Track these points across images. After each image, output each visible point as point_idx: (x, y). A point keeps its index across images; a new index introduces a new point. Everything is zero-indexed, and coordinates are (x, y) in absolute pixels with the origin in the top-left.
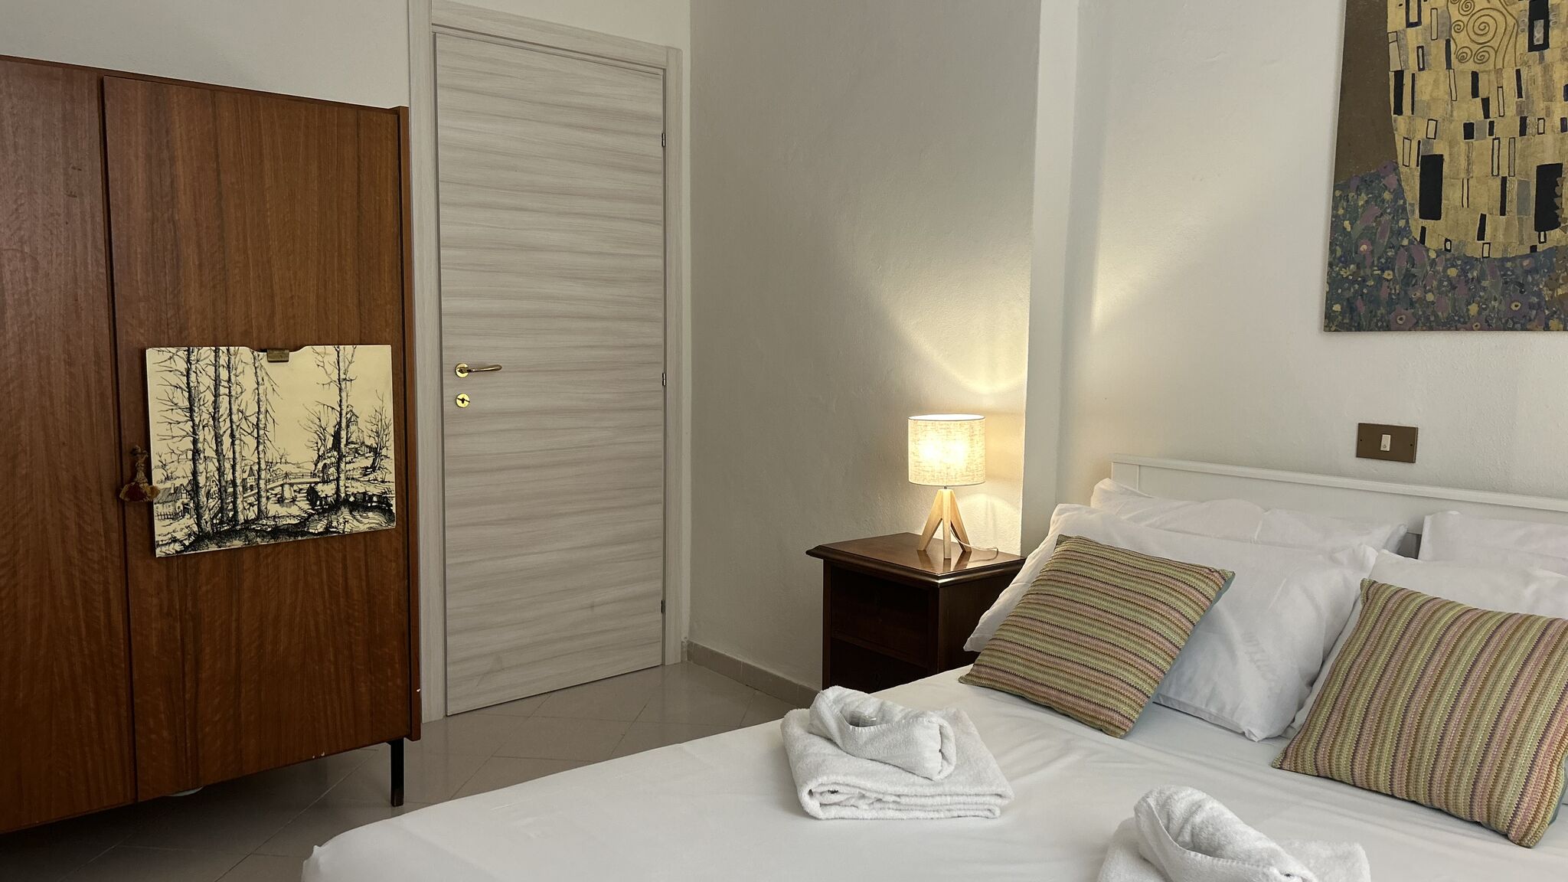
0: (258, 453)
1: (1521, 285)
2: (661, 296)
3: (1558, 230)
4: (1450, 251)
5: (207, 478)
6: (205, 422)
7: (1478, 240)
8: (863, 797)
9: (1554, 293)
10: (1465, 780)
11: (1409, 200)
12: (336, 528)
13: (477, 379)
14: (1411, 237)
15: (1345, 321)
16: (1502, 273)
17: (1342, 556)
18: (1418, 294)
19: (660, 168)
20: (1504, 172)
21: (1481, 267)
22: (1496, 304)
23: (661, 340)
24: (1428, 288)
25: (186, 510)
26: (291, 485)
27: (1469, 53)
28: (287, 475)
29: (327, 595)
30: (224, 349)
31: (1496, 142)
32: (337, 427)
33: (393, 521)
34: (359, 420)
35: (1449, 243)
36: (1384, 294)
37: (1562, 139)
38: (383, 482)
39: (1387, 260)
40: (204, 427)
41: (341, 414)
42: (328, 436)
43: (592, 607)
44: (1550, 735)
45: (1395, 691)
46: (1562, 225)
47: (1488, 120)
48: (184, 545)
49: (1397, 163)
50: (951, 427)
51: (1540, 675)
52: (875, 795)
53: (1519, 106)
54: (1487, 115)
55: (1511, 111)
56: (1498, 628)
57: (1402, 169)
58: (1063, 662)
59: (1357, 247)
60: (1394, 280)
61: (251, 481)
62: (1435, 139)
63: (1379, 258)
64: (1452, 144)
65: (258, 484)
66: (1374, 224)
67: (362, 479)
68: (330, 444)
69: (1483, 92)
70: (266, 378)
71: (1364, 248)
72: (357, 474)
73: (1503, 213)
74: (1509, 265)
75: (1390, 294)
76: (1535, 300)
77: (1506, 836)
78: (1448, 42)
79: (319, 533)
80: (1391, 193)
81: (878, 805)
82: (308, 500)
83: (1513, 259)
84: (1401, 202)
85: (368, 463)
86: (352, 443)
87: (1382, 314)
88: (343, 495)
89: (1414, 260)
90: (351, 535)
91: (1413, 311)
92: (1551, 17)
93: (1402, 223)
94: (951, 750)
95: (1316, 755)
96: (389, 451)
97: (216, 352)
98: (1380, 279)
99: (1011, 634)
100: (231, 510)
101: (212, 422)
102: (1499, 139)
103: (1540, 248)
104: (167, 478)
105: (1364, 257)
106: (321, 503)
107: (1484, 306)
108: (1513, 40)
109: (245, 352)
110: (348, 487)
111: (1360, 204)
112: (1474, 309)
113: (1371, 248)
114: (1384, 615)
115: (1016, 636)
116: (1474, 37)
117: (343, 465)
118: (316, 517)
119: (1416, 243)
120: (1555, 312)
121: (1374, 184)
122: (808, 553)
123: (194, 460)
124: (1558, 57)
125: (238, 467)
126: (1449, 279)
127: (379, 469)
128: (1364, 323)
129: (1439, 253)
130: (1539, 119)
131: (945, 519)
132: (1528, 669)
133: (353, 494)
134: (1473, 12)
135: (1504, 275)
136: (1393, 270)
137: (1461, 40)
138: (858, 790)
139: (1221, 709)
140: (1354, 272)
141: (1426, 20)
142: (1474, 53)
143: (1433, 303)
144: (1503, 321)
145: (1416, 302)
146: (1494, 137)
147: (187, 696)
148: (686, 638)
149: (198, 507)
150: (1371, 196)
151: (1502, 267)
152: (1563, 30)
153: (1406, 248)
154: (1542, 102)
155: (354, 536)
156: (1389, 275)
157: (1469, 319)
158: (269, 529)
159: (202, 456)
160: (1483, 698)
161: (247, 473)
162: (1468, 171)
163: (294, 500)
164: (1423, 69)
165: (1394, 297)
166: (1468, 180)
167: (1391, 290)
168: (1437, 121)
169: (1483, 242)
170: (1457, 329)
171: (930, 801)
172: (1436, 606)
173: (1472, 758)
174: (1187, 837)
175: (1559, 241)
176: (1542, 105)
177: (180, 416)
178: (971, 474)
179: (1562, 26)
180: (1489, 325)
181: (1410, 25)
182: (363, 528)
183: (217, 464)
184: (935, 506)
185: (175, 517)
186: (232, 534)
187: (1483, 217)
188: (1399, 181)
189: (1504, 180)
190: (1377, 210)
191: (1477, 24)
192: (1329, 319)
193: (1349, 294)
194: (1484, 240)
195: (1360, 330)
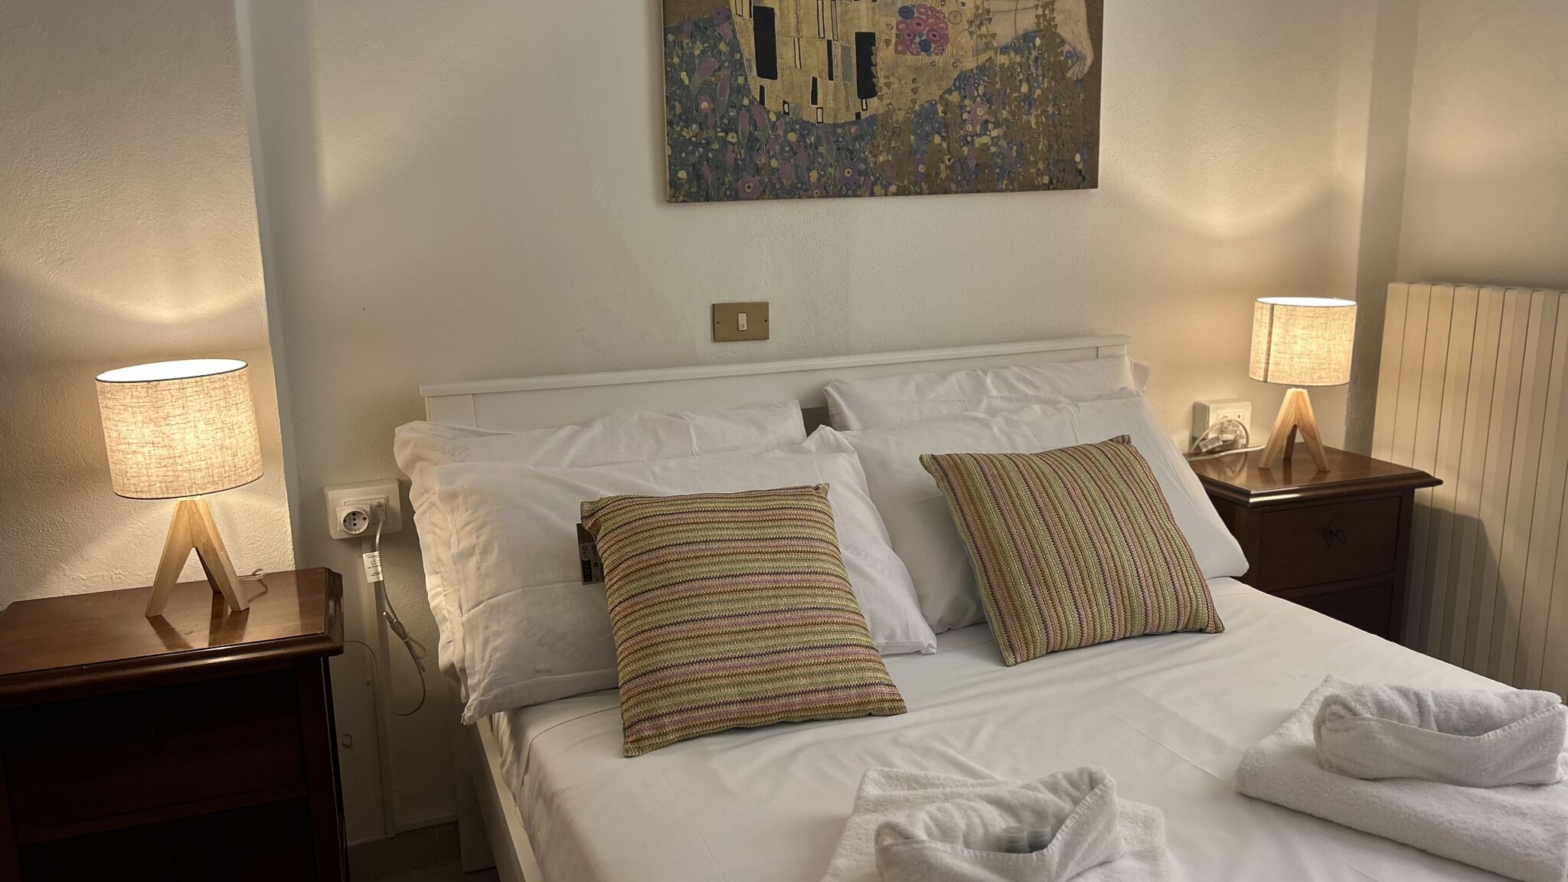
1: (851, 152)
3: (875, 99)
4: (788, 114)
7: (812, 104)
9: (876, 160)
11: (746, 55)
14: (751, 97)
15: (692, 190)
16: (835, 139)
18: (763, 160)
20: (829, 36)
21: (818, 134)
22: (831, 170)
24: (771, 153)
31: (820, 2)
35: (787, 105)
36: (730, 160)
37: (874, 8)
39: (729, 120)
46: (879, 94)
49: (729, 10)
57: (737, 19)
59: (698, 105)
60: (738, 143)
63: (722, 118)
66: (713, 79)
71: (704, 105)
73: (831, 78)
74: (839, 131)
75: (735, 159)
80: (727, 45)
83: (842, 126)
84: (738, 56)
87: (729, 182)
89: (756, 123)
91: (760, 178)
98: (724, 142)
103: (863, 115)
105: (706, 116)
107: (822, 173)
111: (696, 54)
112: (814, 175)
113: (712, 105)
119: (756, 103)
121: (708, 32)
126: (790, 145)
128: (713, 193)
129: (778, 115)
135: (837, 141)
136: (737, 134)
140: (698, 133)
143: (778, 169)
144: (839, 187)
150: (706, 45)
151: (834, 133)
153: (747, 109)
156: (733, 137)
157: (810, 186)
162: (798, 30)
165: (740, 162)
166: (798, 39)
167: (737, 155)
169: (816, 106)
170: (800, 197)
175: (877, 110)
180: (827, 193)
187: (815, 80)
188: (734, 31)
189: (829, 43)
190: (713, 63)
192: (675, 187)
193: (693, 159)
194: (817, 104)
195: (708, 201)
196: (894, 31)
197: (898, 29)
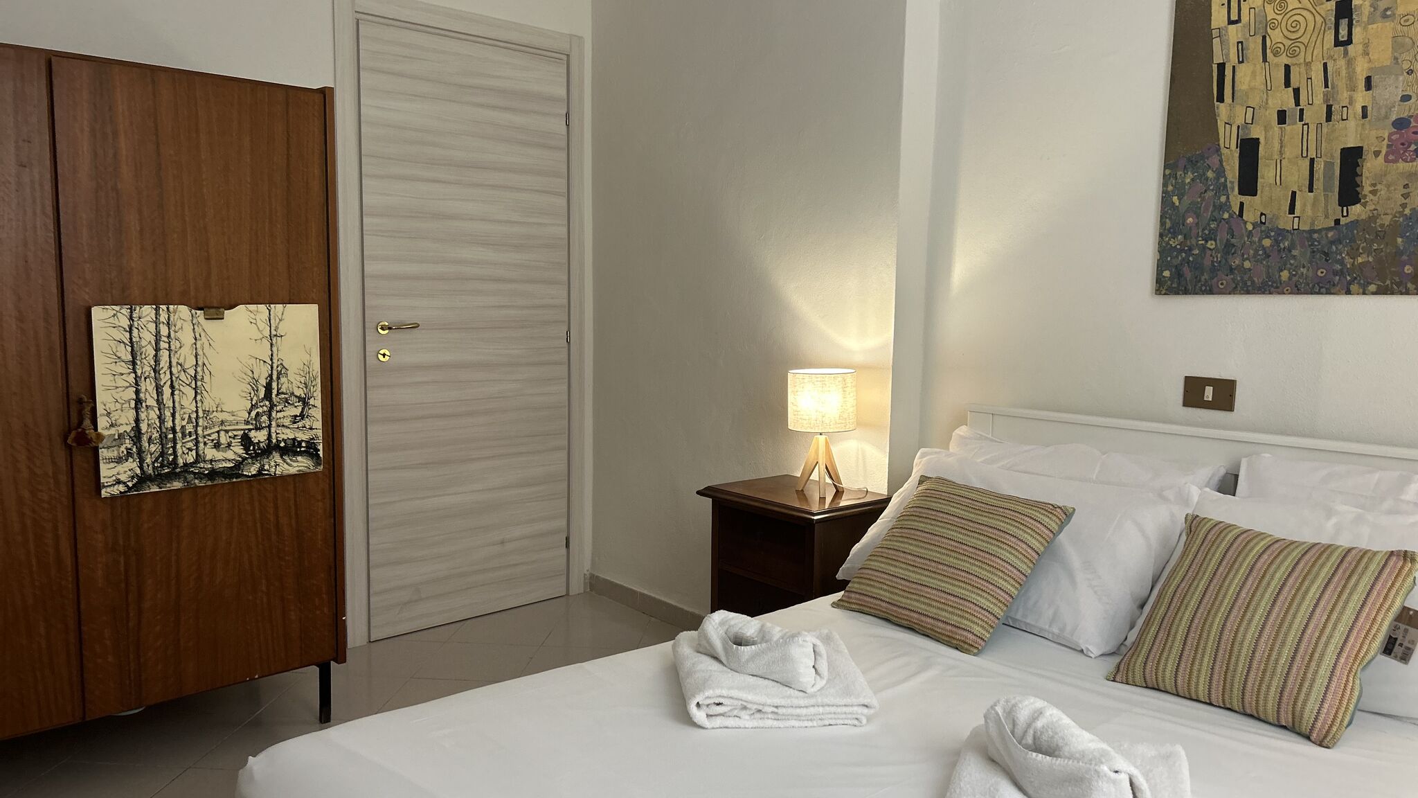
0: (196, 402)
1: (1326, 254)
2: (565, 261)
3: (1358, 205)
4: (1264, 223)
5: (148, 425)
6: (147, 374)
7: (1289, 214)
8: (745, 708)
9: (1354, 261)
10: (1273, 689)
11: (1230, 178)
12: (268, 471)
13: (397, 335)
14: (1231, 212)
15: (1173, 286)
16: (1310, 243)
17: (1170, 494)
18: (1237, 262)
19: (564, 144)
20: (1312, 154)
21: (1292, 239)
22: (1304, 271)
23: (565, 301)
24: (1245, 256)
25: (129, 454)
26: (227, 431)
27: (1283, 48)
28: (222, 423)
29: (259, 532)
30: (164, 307)
31: (1306, 127)
32: (269, 378)
33: (320, 464)
34: (288, 372)
35: (1264, 216)
36: (1207, 262)
37: (1363, 125)
38: (311, 429)
39: (1210, 232)
40: (145, 378)
41: (272, 368)
42: (260, 387)
43: (502, 543)
44: (1347, 649)
45: (1213, 612)
46: (1362, 201)
47: (1299, 107)
48: (127, 486)
49: (1219, 145)
50: (826, 379)
51: (1339, 596)
52: (755, 707)
53: (1325, 95)
54: (1297, 104)
55: (1319, 100)
56: (1303, 555)
57: (1224, 151)
58: (923, 588)
59: (1184, 220)
60: (1216, 249)
61: (190, 428)
62: (1252, 124)
63: (1203, 230)
64: (1267, 128)
65: (196, 431)
66: (1199, 200)
67: (291, 426)
68: (262, 394)
69: (1294, 82)
70: (203, 334)
71: (1190, 220)
72: (287, 422)
73: (1311, 190)
74: (1316, 236)
75: (1213, 262)
76: (1338, 267)
77: (1308, 738)
78: (1264, 38)
79: (253, 476)
80: (1214, 172)
81: (758, 715)
82: (242, 445)
83: (1319, 231)
84: (1223, 180)
85: (298, 411)
86: (283, 393)
87: (1205, 279)
88: (274, 441)
89: (1233, 232)
90: (282, 477)
91: (1232, 276)
92: (1354, 17)
93: (1223, 199)
94: (823, 666)
95: (1144, 669)
96: (317, 401)
97: (157, 310)
98: (1204, 248)
99: (876, 564)
100: (171, 455)
101: (153, 374)
102: (1307, 124)
103: (1343, 221)
104: (112, 425)
105: (1190, 229)
106: (254, 448)
107: (1294, 273)
108: (1321, 36)
109: (183, 310)
110: (279, 433)
111: (1187, 182)
112: (1285, 275)
113: (1197, 220)
114: (1205, 545)
115: (883, 565)
116: (1286, 33)
117: (274, 414)
118: (250, 461)
119: (1235, 216)
120: (1356, 278)
121: (1199, 164)
122: (698, 493)
123: (137, 409)
124: (1361, 51)
125: (177, 415)
126: (1264, 249)
127: (307, 417)
128: (1191, 288)
129: (1255, 225)
130: (1343, 107)
131: (820, 462)
132: (1328, 592)
133: (283, 439)
134: (1287, 11)
135: (1312, 245)
136: (1215, 240)
137: (1276, 36)
138: (741, 702)
139: (1062, 630)
140: (1182, 242)
141: (1245, 18)
142: (1286, 48)
143: (1250, 270)
144: (1311, 285)
145: (1235, 269)
146: (1303, 123)
147: (131, 624)
148: (588, 571)
149: (140, 452)
150: (1196, 174)
151: (1311, 239)
152: (1365, 29)
153: (1227, 221)
154: (1345, 92)
155: (284, 478)
156: (1212, 244)
157: (1281, 283)
158: (206, 472)
159: (144, 404)
160: (1289, 617)
161: (186, 420)
162: (1281, 153)
163: (229, 445)
164: (1243, 62)
165: (1216, 264)
166: (1281, 160)
167: (1213, 258)
168: (1254, 108)
169: (1293, 216)
170: (1270, 293)
171: (804, 711)
172: (1248, 537)
173: (1279, 670)
174: (1029, 740)
175: (1359, 215)
176: (1346, 94)
177: (124, 368)
178: (843, 422)
179: (1363, 25)
180: (1298, 290)
181: (1231, 22)
182: (293, 471)
183: (158, 413)
184: (812, 450)
185: (119, 460)
186: (172, 476)
187: (1294, 194)
188: (1221, 161)
189: (1312, 161)
190: (1200, 187)
191: (1289, 23)
192: (1160, 284)
193: (1177, 262)
194: (1294, 214)
195: (1186, 294)
196: (1386, 142)
197: (1390, 139)
